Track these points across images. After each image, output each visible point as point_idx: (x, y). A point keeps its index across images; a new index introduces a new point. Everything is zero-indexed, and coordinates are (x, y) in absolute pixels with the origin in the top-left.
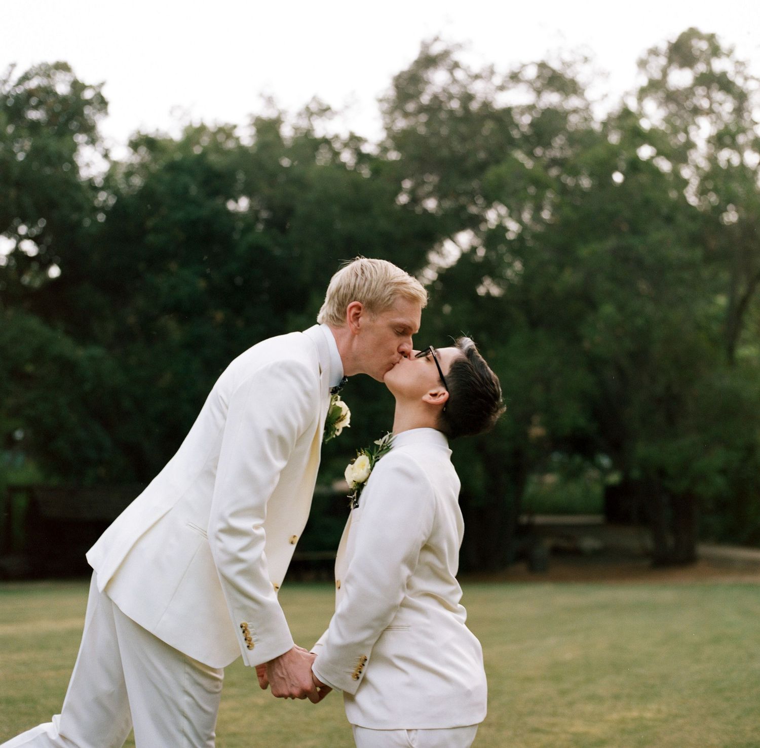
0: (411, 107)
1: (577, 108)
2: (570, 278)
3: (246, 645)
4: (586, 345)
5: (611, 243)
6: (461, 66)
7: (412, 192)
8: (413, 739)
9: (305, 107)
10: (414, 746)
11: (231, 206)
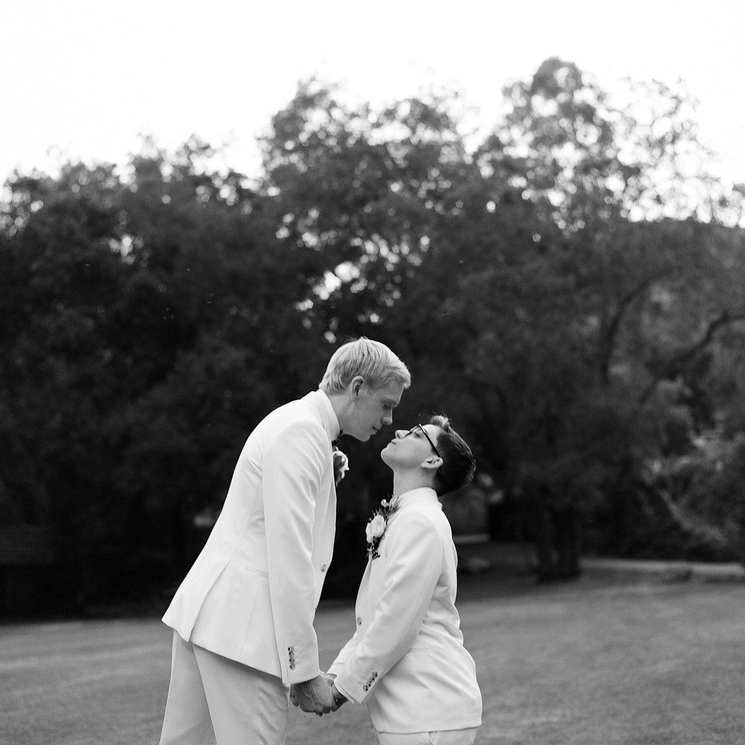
0: (290, 145)
1: (449, 141)
2: (451, 307)
3: (289, 664)
4: (469, 371)
5: (488, 273)
6: (337, 105)
7: (292, 226)
8: (433, 739)
9: (184, 145)
10: (434, 744)
11: (113, 245)
